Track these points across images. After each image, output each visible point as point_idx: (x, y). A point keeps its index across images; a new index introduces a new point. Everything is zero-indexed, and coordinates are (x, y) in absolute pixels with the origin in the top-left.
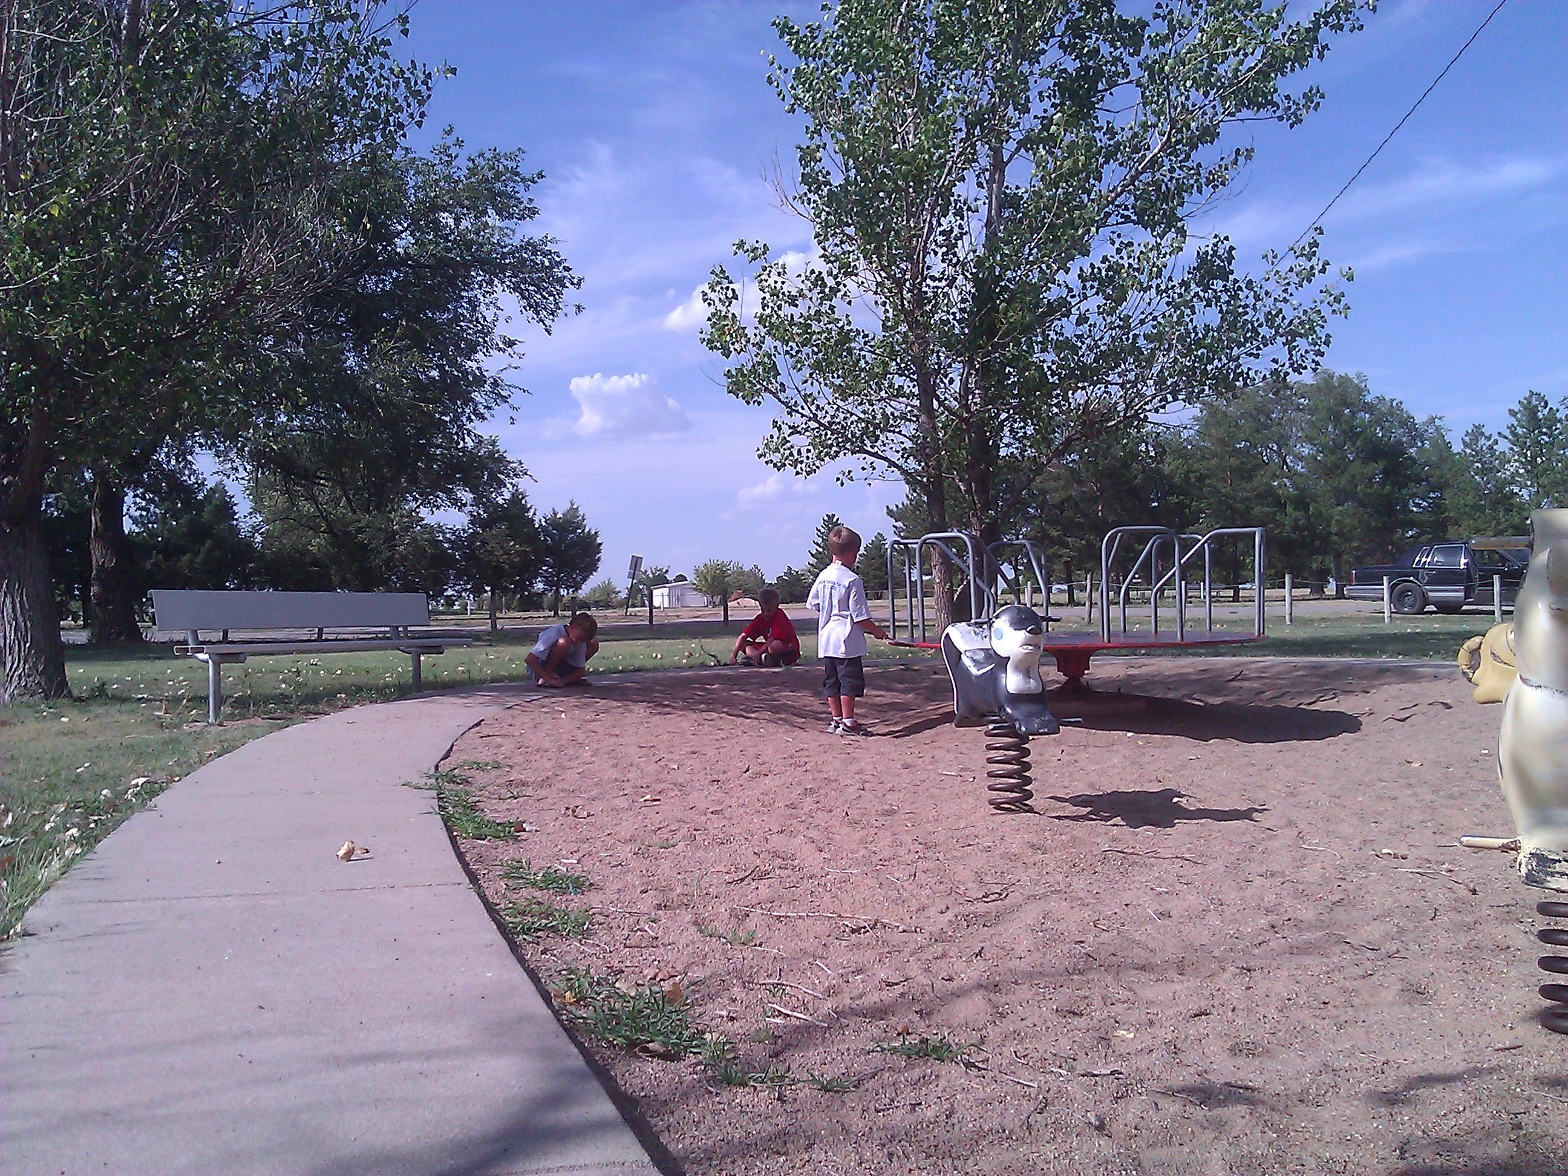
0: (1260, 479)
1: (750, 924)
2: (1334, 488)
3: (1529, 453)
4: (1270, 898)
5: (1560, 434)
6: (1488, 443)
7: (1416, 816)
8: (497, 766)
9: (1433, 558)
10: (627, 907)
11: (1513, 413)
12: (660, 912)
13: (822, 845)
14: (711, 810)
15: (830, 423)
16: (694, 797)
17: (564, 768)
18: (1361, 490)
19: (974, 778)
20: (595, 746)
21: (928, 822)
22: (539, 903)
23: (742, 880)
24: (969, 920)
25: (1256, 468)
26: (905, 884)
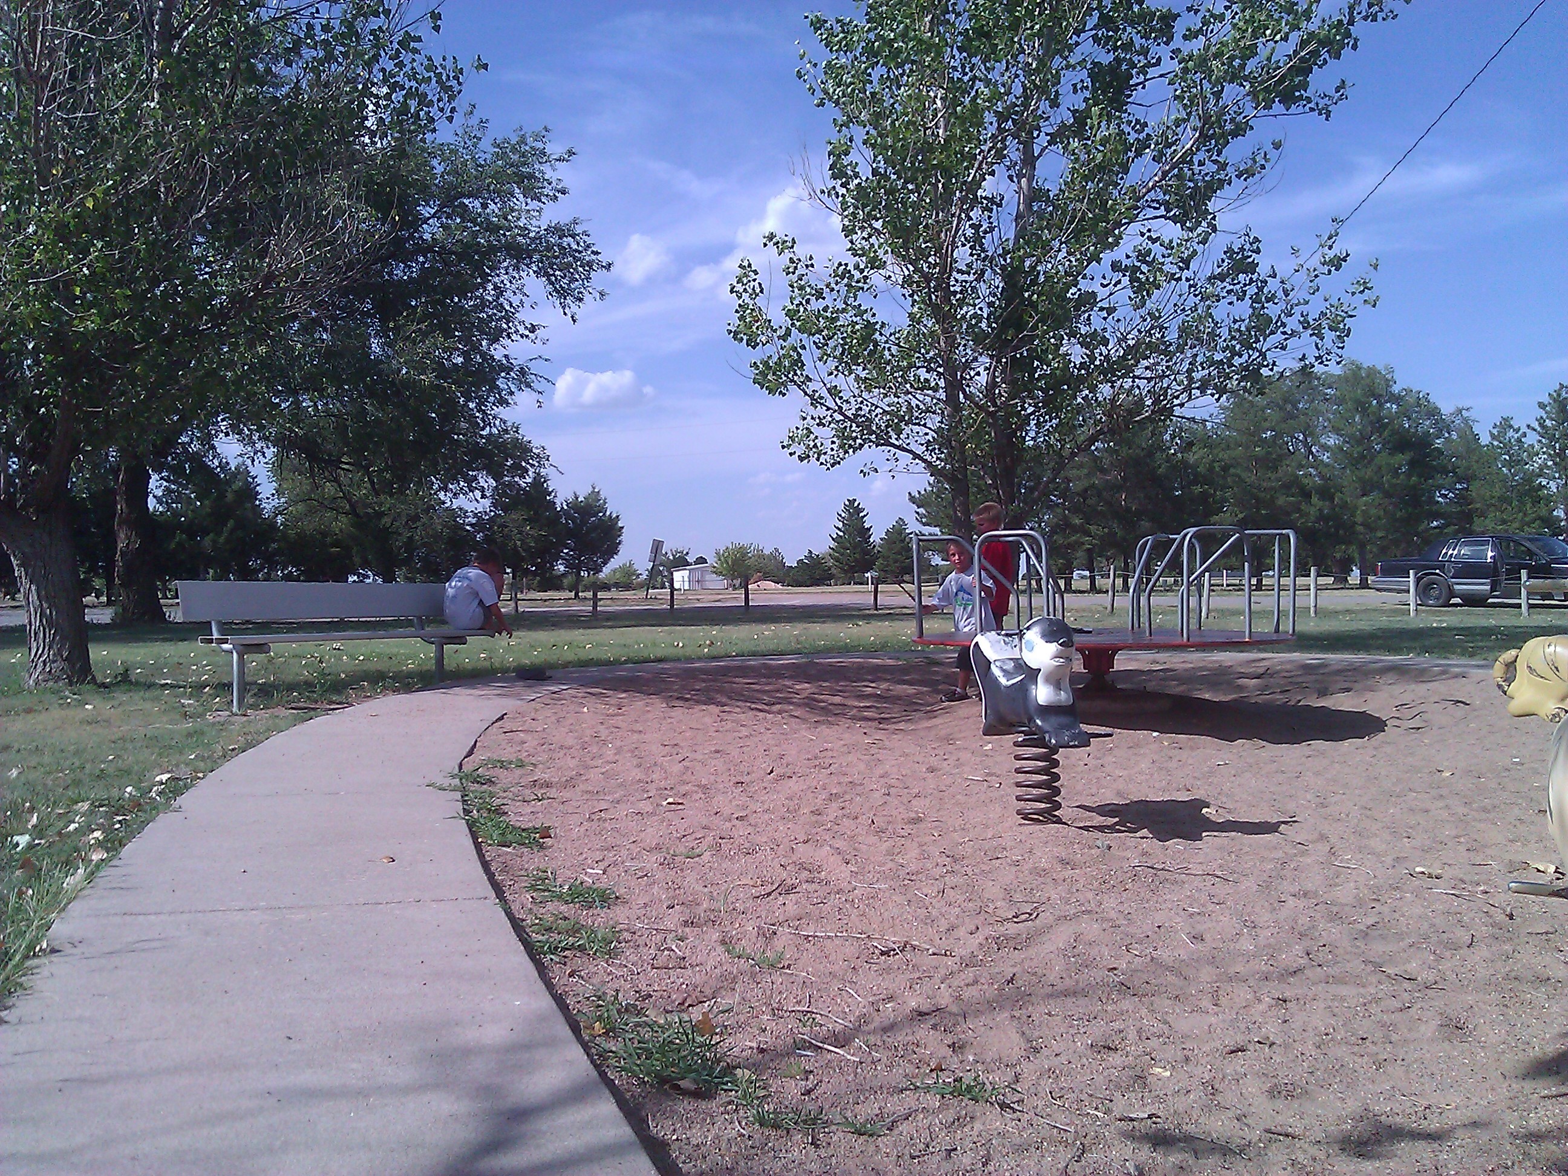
0: (1286, 469)
1: (779, 943)
2: (1360, 479)
3: (1557, 445)
4: (1304, 921)
6: (1516, 436)
7: (1448, 831)
8: (521, 765)
9: (1459, 551)
10: (653, 923)
11: (1542, 406)
12: (687, 930)
13: (848, 857)
14: (735, 816)
15: (856, 416)
16: (720, 801)
17: (587, 767)
18: (1388, 481)
19: (1001, 784)
20: (618, 743)
21: (955, 831)
22: (565, 918)
23: (769, 894)
24: (1000, 943)
25: (1280, 458)
26: (934, 901)
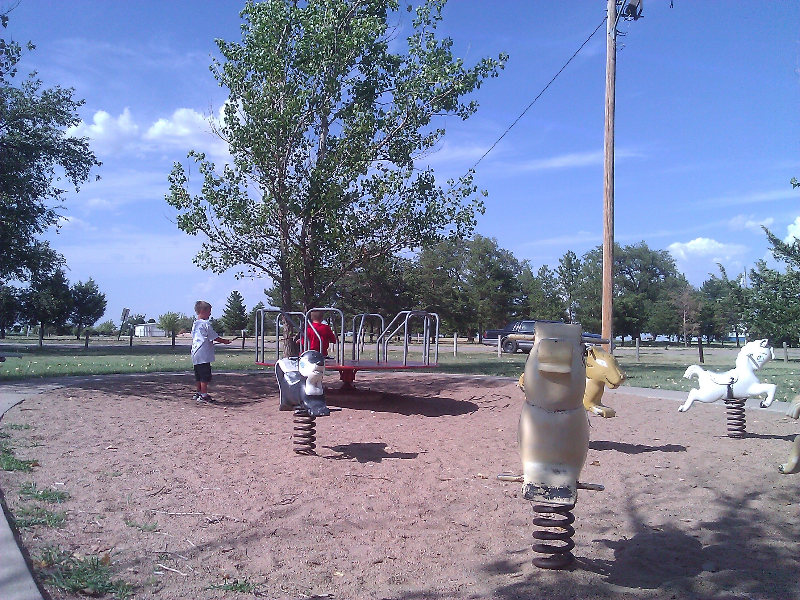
0: (447, 285)
1: (156, 519)
2: (480, 292)
3: (567, 279)
5: (581, 271)
6: (549, 274)
8: (28, 428)
9: (522, 327)
10: (88, 510)
11: (561, 261)
12: (107, 513)
14: (145, 454)
16: (137, 447)
18: (493, 293)
20: (86, 417)
22: (38, 508)
23: (155, 494)
25: (445, 280)
